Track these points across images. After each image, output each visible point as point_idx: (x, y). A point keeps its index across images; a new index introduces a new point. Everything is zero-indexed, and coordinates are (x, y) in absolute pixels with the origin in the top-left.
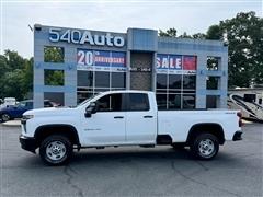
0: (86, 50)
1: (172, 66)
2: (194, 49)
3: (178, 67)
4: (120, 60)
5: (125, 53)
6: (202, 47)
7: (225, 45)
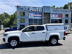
1: (55, 17)
3: (57, 17)
6: (63, 11)
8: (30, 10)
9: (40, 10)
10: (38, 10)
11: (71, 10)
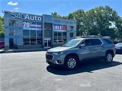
0: (26, 22)
1: (58, 29)
3: (61, 29)
4: (40, 26)
5: (42, 23)
8: (25, 18)
9: (40, 19)
10: (37, 19)
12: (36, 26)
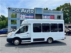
0: (23, 14)
1: (47, 18)
2: (53, 13)
3: (49, 18)
4: (32, 17)
5: (34, 15)
6: (56, 13)
7: (62, 12)
9: (32, 12)
10: (30, 11)
11: (63, 11)
12: (30, 17)
